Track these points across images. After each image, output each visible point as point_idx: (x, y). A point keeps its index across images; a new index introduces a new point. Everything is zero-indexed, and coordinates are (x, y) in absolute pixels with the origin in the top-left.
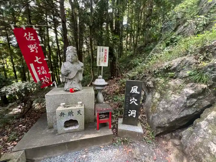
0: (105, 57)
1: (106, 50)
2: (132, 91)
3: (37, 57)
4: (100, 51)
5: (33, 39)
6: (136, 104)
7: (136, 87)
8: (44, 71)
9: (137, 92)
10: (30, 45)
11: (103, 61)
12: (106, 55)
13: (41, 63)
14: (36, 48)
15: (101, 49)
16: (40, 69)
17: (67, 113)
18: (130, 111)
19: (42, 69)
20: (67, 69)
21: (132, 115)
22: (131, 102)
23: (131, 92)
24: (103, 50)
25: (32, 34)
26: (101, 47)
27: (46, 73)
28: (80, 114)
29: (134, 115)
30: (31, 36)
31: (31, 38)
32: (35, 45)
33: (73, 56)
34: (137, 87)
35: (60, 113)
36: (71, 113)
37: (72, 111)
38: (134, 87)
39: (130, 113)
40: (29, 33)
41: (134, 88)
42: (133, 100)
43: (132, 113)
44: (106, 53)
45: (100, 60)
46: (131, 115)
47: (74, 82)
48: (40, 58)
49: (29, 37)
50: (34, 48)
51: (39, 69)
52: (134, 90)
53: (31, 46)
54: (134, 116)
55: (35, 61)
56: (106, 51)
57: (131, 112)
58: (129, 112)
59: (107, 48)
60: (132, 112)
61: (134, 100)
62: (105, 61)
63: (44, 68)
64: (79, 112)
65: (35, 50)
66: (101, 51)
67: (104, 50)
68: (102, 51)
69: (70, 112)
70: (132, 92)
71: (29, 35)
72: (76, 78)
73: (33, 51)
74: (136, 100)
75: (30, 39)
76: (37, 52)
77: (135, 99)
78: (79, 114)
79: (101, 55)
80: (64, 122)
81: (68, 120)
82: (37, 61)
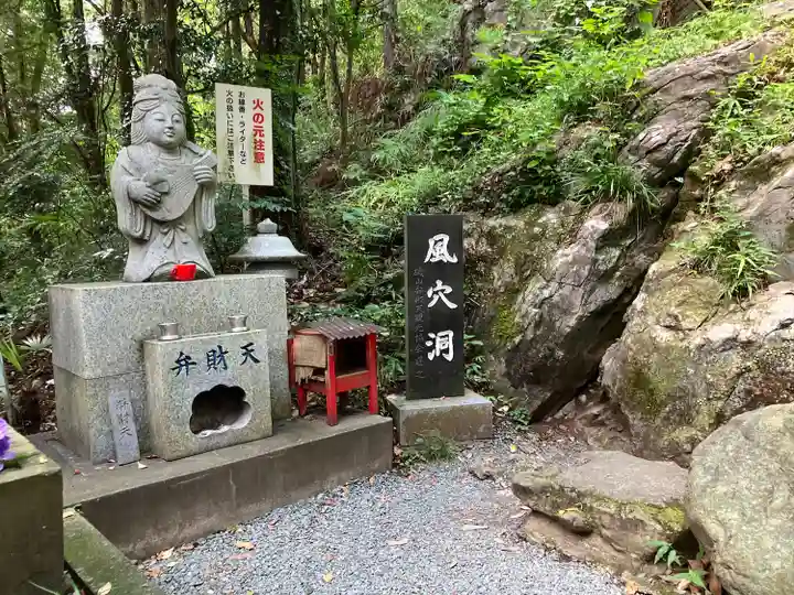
0: (258, 137)
1: (258, 104)
2: (432, 256)
4: (230, 108)
6: (452, 306)
7: (442, 240)
9: (447, 258)
11: (250, 157)
12: (258, 131)
15: (236, 98)
17: (199, 356)
18: (432, 336)
20: (153, 174)
21: (442, 351)
22: (432, 298)
23: (427, 260)
24: (242, 102)
26: (236, 89)
28: (252, 358)
29: (447, 351)
33: (176, 117)
34: (446, 239)
36: (216, 357)
37: (220, 347)
38: (437, 238)
39: (433, 347)
41: (436, 242)
42: (436, 293)
43: (439, 346)
44: (258, 118)
45: (231, 153)
46: (438, 354)
47: (184, 237)
52: (438, 248)
54: (450, 357)
56: (258, 111)
57: (434, 340)
58: (429, 344)
59: (265, 95)
60: (438, 340)
61: (443, 291)
62: (259, 158)
64: (248, 350)
66: (236, 106)
67: (249, 106)
69: (214, 351)
70: (433, 260)
72: (192, 219)
74: (449, 290)
77: (445, 287)
78: (249, 358)
79: (237, 129)
80: (191, 400)
81: (207, 387)
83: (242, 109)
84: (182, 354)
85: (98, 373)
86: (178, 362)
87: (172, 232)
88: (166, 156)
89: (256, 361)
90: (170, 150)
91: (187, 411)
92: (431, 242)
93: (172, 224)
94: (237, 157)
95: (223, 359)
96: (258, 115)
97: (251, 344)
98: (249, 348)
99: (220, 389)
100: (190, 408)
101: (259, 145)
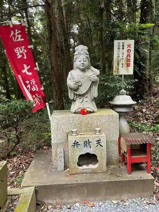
0: (128, 58)
1: (129, 46)
3: (25, 66)
4: (119, 49)
5: (21, 38)
8: (35, 86)
10: (17, 48)
11: (125, 65)
12: (129, 55)
13: (30, 74)
14: (24, 51)
15: (121, 45)
16: (30, 83)
17: (82, 143)
19: (32, 83)
20: (76, 80)
24: (123, 46)
25: (20, 32)
26: (121, 41)
27: (37, 90)
28: (100, 144)
30: (18, 34)
32: (24, 47)
33: (85, 60)
35: (74, 142)
36: (87, 143)
37: (88, 140)
40: (16, 30)
44: (129, 51)
45: (118, 64)
47: (86, 99)
48: (29, 67)
49: (16, 36)
50: (21, 52)
51: (28, 84)
53: (18, 49)
55: (23, 71)
56: (129, 48)
59: (132, 42)
62: (128, 65)
63: (34, 81)
64: (99, 142)
65: (23, 56)
66: (121, 47)
67: (126, 47)
69: (86, 141)
71: (17, 33)
72: (89, 94)
73: (20, 57)
75: (17, 39)
76: (25, 58)
78: (99, 145)
79: (121, 55)
80: (78, 156)
81: (83, 153)
82: (25, 71)
83: (123, 48)
84: (75, 141)
85: (55, 142)
86: (74, 143)
87: (82, 98)
88: (82, 73)
89: (102, 146)
90: (83, 70)
93: (82, 95)
94: (120, 65)
95: (89, 144)
96: (129, 50)
97: (100, 140)
98: (99, 141)
99: (88, 155)
100: (77, 159)
101: (128, 60)
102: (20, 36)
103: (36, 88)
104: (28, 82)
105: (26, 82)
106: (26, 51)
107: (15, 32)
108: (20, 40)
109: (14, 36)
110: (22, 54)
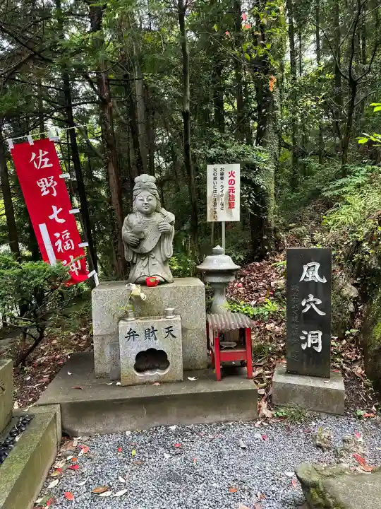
0: (231, 194)
1: (232, 174)
2: (306, 277)
3: (54, 208)
4: (215, 179)
5: (48, 163)
6: (321, 313)
7: (314, 266)
8: (69, 242)
9: (318, 279)
10: (41, 180)
11: (226, 206)
12: (232, 189)
13: (62, 221)
14: (53, 184)
15: (219, 172)
16: (60, 238)
17: (140, 331)
18: (305, 333)
19: (65, 237)
20: (136, 230)
21: (313, 345)
22: (305, 307)
23: (302, 279)
24: (222, 174)
25: (46, 153)
26: (218, 166)
27: (73, 248)
28: (171, 334)
29: (316, 345)
30: (43, 158)
31: (43, 163)
32: (52, 177)
33: (150, 197)
34: (318, 266)
36: (150, 332)
37: (153, 328)
38: (310, 264)
39: (306, 341)
40: (41, 151)
41: (309, 268)
42: (309, 303)
43: (310, 341)
44: (231, 182)
45: (215, 204)
46: (309, 346)
47: (153, 261)
48: (61, 209)
49: (41, 160)
50: (48, 185)
51: (58, 238)
52: (311, 273)
53: (43, 181)
54: (319, 349)
55: (51, 217)
56: (232, 178)
57: (306, 336)
58: (303, 338)
59: (236, 168)
60: (310, 336)
61: (314, 302)
62: (231, 206)
63: (68, 234)
65: (52, 191)
66: (219, 176)
67: (226, 176)
68: (222, 178)
69: (149, 330)
70: (307, 280)
71: (41, 155)
72: (158, 251)
73: (46, 193)
74: (319, 302)
75: (41, 166)
76: (55, 194)
77: (315, 299)
79: (219, 190)
80: (135, 355)
81: (145, 349)
82: (54, 216)
84: (131, 329)
85: (99, 333)
86: (128, 333)
87: (147, 260)
88: (146, 219)
89: (174, 337)
90: (148, 215)
91: (133, 361)
92: (305, 268)
93: (147, 255)
94: (219, 206)
95: (154, 334)
96: (232, 180)
97: (171, 327)
98: (170, 329)
99: (152, 351)
100: (134, 359)
101: (231, 198)
102: (46, 160)
103: (71, 245)
104: (57, 235)
105: (55, 235)
106: (56, 184)
107: (38, 154)
108: (46, 165)
109: (37, 160)
110: (50, 189)
